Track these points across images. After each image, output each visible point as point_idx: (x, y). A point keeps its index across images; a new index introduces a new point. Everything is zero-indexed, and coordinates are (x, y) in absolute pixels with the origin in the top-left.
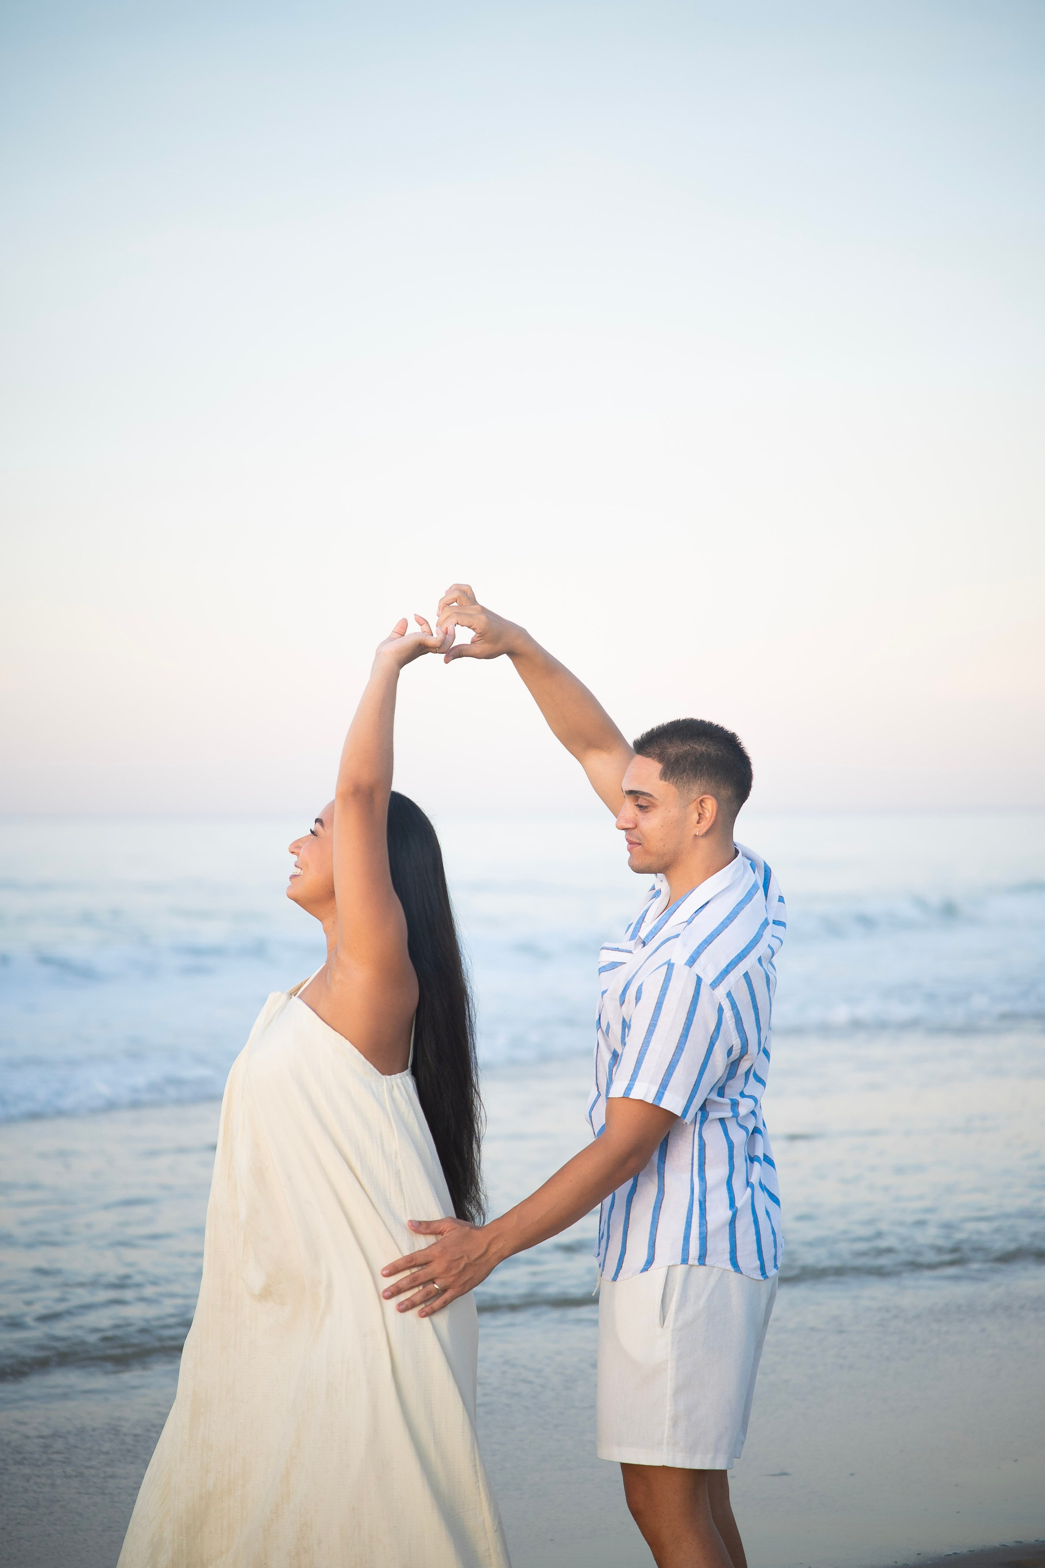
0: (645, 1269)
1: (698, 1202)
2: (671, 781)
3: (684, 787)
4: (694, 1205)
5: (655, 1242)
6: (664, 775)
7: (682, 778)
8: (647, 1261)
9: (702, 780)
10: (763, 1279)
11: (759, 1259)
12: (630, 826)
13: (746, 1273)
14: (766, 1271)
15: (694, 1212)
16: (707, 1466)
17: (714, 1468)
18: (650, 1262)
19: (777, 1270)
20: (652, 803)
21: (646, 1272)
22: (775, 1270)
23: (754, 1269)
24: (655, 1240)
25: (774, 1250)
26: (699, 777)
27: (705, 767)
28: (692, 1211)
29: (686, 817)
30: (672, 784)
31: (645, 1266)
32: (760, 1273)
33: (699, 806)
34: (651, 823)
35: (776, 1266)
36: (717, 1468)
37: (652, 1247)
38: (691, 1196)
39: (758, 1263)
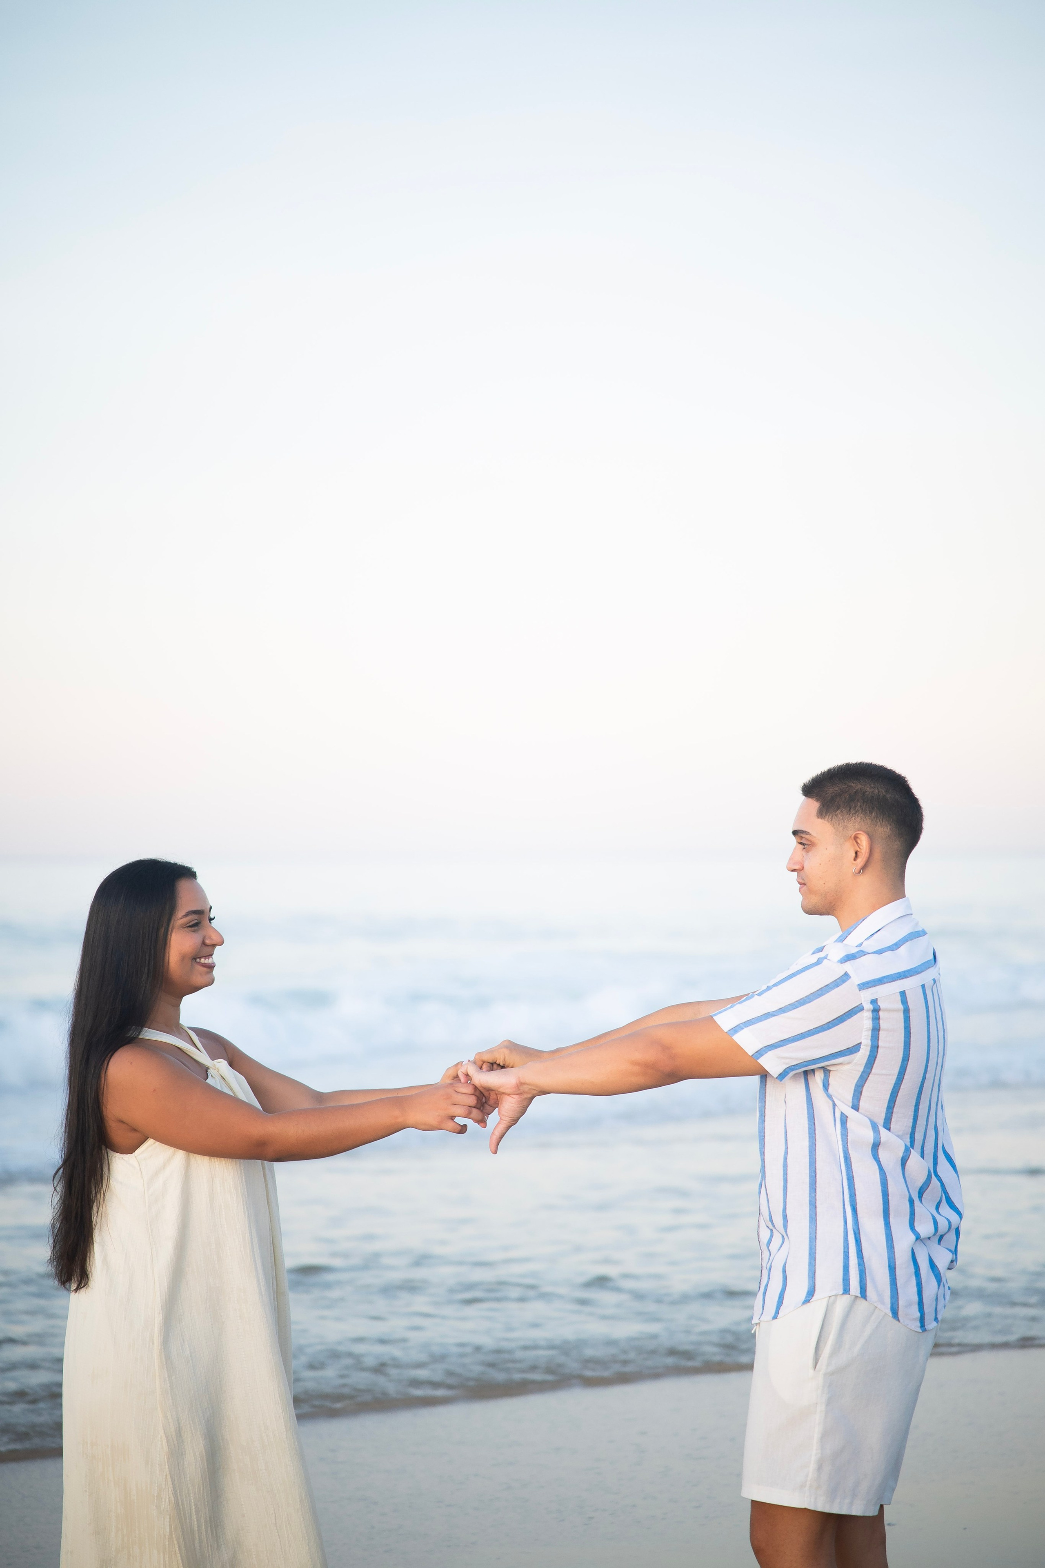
0: (807, 1301)
1: (853, 1232)
2: (827, 818)
3: (839, 824)
4: (849, 1235)
5: (815, 1273)
6: (821, 813)
7: (837, 815)
8: (808, 1292)
9: (856, 817)
10: (921, 1331)
11: (919, 1311)
12: (797, 867)
13: (904, 1322)
14: (925, 1324)
15: (850, 1242)
16: (844, 1511)
17: (850, 1514)
18: (811, 1293)
19: (937, 1323)
20: (810, 841)
21: (809, 1304)
22: (935, 1323)
23: (914, 1320)
24: (815, 1271)
25: (935, 1303)
26: (853, 814)
27: (859, 804)
28: (848, 1240)
29: (842, 854)
30: (828, 820)
31: (806, 1297)
32: (919, 1324)
33: (855, 842)
34: (814, 862)
35: (936, 1319)
36: (854, 1513)
37: (813, 1277)
38: (844, 1226)
39: (918, 1315)
